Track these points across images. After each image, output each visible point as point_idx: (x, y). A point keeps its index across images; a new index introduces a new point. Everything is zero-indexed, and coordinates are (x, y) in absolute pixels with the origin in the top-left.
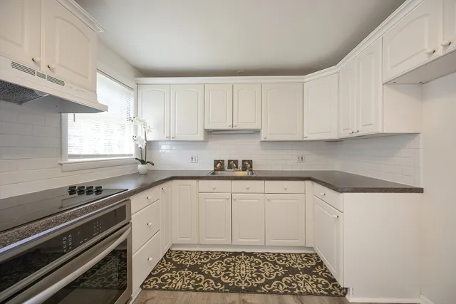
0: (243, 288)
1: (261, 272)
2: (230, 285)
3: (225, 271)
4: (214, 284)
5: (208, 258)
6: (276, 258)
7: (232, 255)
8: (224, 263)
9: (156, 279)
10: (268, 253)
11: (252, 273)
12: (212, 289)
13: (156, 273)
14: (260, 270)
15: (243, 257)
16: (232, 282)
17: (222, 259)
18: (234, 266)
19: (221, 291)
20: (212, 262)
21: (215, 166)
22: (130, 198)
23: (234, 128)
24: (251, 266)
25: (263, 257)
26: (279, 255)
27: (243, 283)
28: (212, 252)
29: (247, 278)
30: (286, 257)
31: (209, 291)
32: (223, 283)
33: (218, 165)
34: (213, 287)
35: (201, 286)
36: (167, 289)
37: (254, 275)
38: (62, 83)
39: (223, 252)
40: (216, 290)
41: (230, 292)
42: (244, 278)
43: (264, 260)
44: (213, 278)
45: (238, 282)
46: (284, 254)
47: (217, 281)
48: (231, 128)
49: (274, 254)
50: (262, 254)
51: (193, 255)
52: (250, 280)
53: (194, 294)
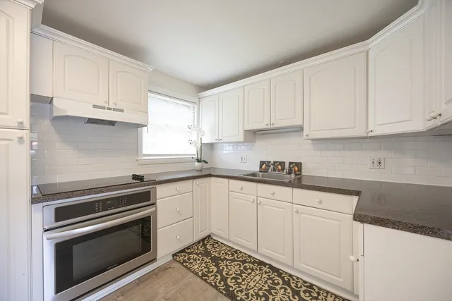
0: (239, 298)
1: (271, 294)
2: (231, 289)
3: (237, 274)
4: (218, 281)
5: (233, 255)
6: (304, 288)
7: (256, 263)
8: (242, 266)
9: (183, 255)
10: (298, 278)
11: (261, 289)
12: (213, 284)
13: (189, 251)
14: (273, 291)
15: (265, 269)
16: (234, 287)
17: (244, 262)
18: (249, 274)
19: (219, 290)
20: (233, 260)
21: (261, 167)
22: (157, 186)
23: (272, 126)
24: (266, 282)
25: (288, 280)
26: (311, 286)
27: (243, 293)
28: (241, 252)
29: (251, 292)
30: (318, 293)
31: (210, 284)
32: (226, 284)
33: (264, 166)
34: (215, 283)
35: (209, 277)
36: (186, 267)
37: (261, 293)
38: (122, 111)
39: (250, 256)
40: (216, 287)
41: (225, 295)
42: (249, 290)
43: (287, 283)
44: (222, 275)
45: (239, 291)
46: (319, 289)
47: (224, 279)
48: (268, 127)
49: (305, 282)
50: (290, 275)
51: (224, 248)
52: (252, 295)
53: (199, 280)
